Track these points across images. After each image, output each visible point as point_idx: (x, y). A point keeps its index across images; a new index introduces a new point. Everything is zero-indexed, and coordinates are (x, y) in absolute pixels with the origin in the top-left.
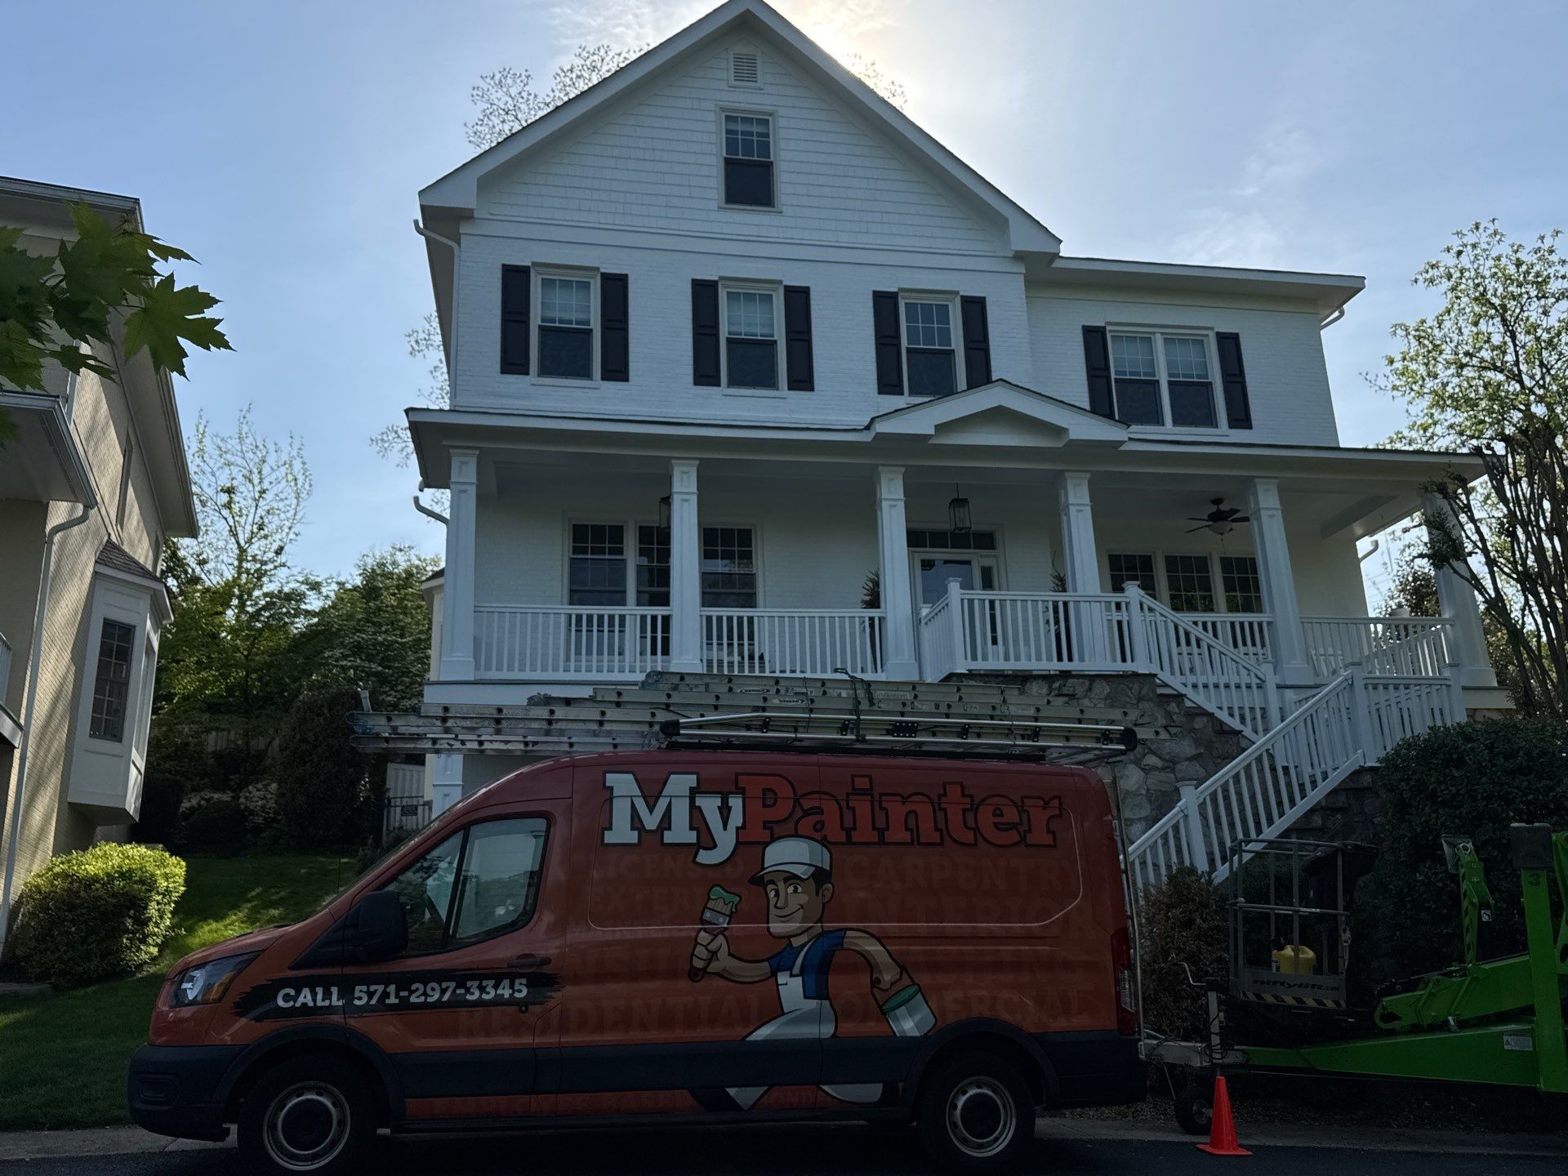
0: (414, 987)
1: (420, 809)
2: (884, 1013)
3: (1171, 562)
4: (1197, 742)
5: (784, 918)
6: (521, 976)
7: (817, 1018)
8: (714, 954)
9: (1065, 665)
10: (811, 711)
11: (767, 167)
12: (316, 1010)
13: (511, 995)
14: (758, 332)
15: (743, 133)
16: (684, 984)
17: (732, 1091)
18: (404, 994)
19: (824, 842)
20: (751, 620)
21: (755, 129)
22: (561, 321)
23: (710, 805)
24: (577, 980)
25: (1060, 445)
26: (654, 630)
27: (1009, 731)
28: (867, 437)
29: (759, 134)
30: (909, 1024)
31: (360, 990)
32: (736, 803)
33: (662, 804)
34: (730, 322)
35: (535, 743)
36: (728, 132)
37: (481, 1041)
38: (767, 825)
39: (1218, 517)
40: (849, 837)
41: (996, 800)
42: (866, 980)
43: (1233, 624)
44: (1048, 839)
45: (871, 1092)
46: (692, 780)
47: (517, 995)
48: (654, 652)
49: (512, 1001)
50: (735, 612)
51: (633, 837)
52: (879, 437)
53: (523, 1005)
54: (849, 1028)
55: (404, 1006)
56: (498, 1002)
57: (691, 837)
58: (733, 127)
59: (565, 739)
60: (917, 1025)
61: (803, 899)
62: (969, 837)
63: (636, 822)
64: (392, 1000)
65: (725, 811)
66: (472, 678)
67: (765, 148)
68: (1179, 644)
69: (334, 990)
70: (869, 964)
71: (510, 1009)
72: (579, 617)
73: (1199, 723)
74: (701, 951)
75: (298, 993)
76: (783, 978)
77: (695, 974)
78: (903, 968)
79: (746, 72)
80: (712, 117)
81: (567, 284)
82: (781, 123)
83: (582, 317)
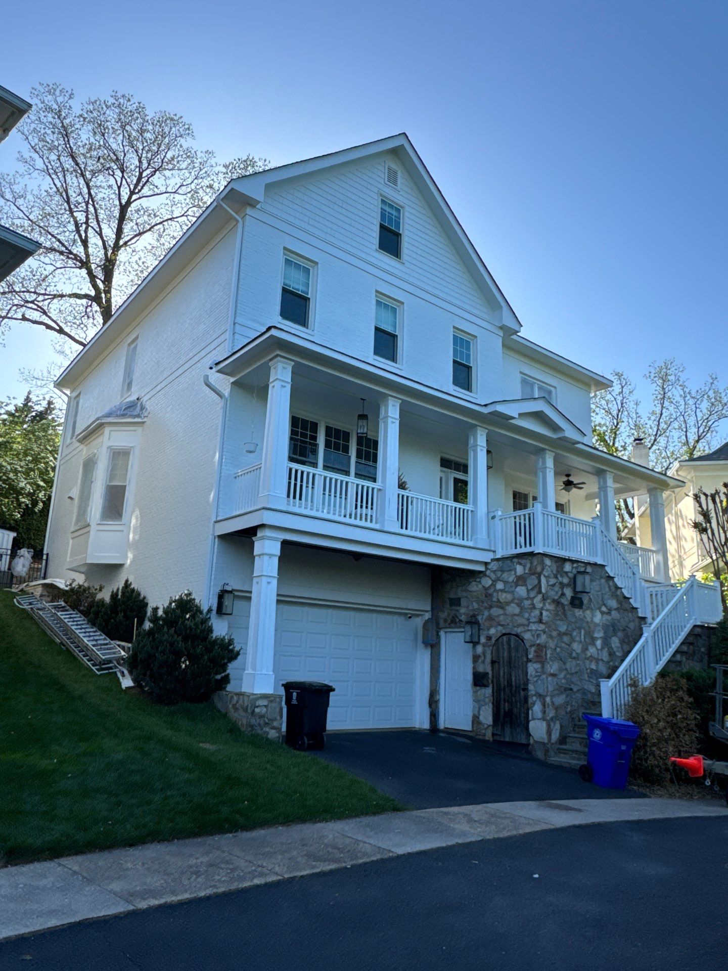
4: (618, 601)
11: (398, 236)
15: (389, 213)
21: (395, 213)
22: (293, 288)
28: (485, 411)
29: (395, 217)
34: (377, 317)
36: (382, 209)
39: (568, 483)
52: (497, 413)
58: (384, 207)
66: (285, 509)
67: (398, 224)
73: (618, 593)
79: (392, 178)
80: (375, 196)
81: (298, 266)
82: (407, 214)
83: (304, 289)
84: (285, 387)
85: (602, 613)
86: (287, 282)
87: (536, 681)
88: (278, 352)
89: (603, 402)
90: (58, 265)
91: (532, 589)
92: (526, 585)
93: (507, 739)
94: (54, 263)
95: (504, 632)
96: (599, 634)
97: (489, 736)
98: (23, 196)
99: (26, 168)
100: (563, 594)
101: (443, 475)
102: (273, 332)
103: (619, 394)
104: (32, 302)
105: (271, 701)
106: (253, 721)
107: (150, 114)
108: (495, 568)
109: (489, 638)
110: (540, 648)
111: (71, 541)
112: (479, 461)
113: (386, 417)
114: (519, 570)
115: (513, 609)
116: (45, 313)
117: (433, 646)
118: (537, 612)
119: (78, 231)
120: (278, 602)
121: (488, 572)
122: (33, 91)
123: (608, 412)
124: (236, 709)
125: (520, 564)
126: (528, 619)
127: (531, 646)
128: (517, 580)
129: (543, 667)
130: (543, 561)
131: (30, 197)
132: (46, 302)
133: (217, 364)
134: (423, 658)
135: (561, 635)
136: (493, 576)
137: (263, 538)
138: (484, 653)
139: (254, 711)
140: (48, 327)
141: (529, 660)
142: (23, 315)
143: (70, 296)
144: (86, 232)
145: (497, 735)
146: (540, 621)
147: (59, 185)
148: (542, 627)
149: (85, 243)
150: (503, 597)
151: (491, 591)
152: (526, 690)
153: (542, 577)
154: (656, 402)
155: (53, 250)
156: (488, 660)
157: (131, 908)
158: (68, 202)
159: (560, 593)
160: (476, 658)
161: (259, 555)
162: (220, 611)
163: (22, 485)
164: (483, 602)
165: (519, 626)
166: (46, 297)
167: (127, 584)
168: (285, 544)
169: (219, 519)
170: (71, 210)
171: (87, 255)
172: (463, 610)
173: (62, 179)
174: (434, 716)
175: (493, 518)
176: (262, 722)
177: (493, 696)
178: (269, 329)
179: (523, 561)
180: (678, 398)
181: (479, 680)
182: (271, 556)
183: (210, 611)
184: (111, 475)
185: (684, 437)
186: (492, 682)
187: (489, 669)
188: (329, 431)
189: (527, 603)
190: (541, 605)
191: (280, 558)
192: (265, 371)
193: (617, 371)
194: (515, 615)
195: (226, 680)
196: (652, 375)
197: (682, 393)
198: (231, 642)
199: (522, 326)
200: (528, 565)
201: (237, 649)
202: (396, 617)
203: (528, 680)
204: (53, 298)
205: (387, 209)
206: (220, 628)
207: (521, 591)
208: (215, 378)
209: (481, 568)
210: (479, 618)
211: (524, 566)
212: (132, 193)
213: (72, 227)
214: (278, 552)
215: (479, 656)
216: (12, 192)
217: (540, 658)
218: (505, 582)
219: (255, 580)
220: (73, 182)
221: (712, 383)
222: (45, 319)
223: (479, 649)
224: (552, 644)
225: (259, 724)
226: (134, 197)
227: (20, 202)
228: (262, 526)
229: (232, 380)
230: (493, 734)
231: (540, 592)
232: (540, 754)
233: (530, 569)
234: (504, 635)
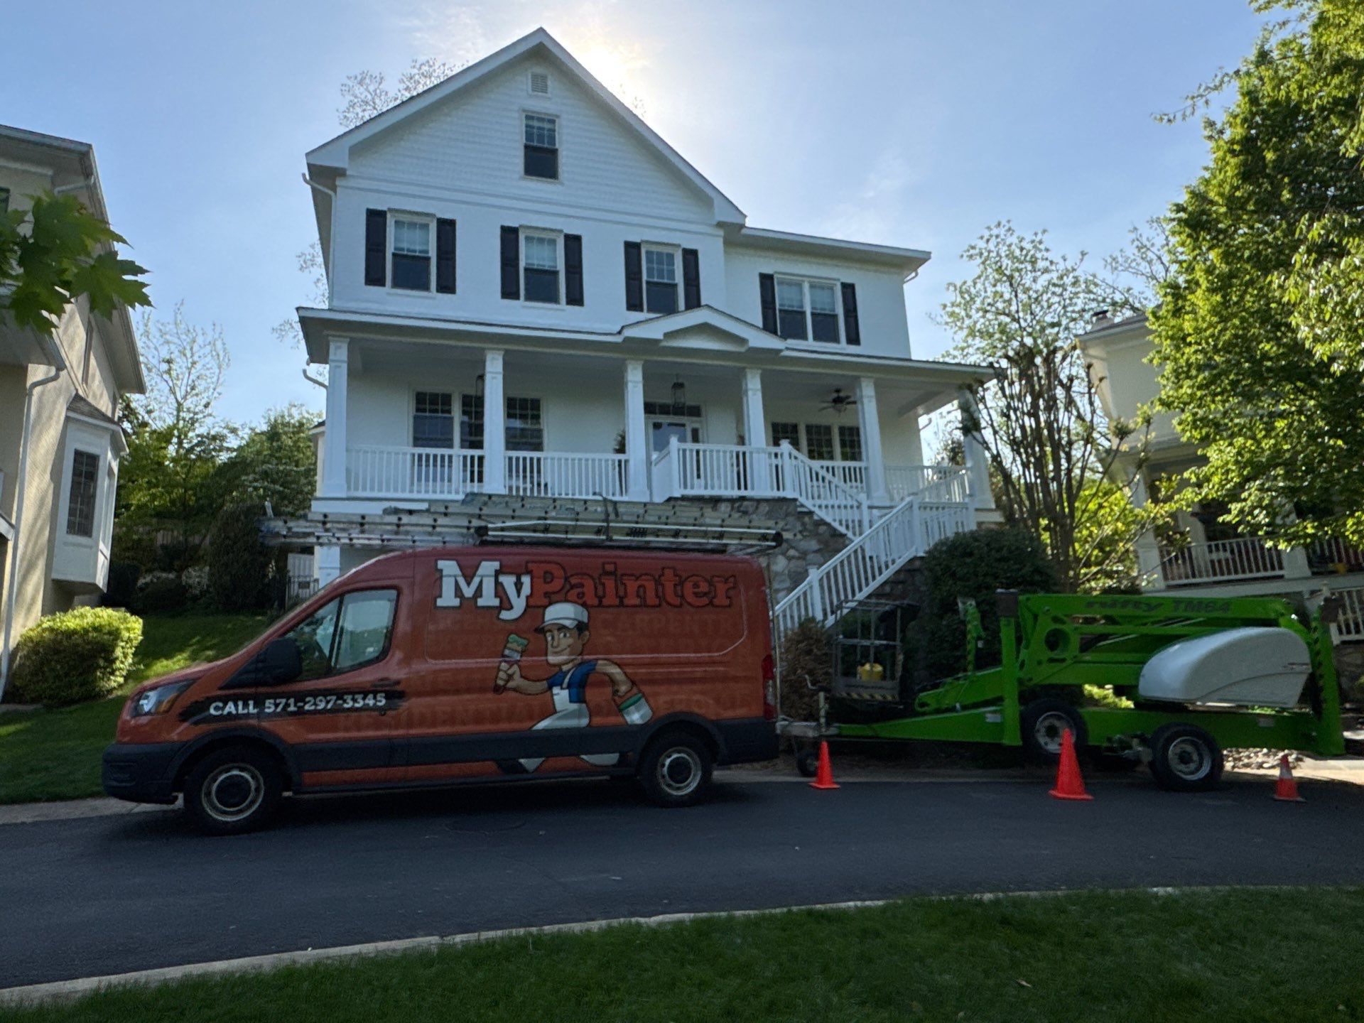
0: (307, 699)
1: (312, 585)
2: (620, 711)
3: (809, 429)
4: (819, 542)
5: (556, 653)
6: (381, 692)
7: (578, 714)
8: (510, 677)
9: (743, 493)
10: (577, 520)
11: (554, 152)
12: (238, 716)
13: (375, 704)
14: (547, 265)
15: (537, 128)
16: (490, 696)
17: (522, 761)
18: (300, 704)
19: (584, 605)
20: (539, 460)
21: (547, 126)
22: (408, 250)
23: (508, 581)
24: (419, 694)
25: (742, 349)
26: (472, 465)
27: (705, 534)
28: (619, 339)
29: (548, 130)
30: (636, 717)
31: (269, 703)
32: (526, 580)
33: (476, 580)
34: (527, 256)
35: (389, 540)
36: (527, 126)
37: (354, 734)
38: (547, 594)
39: (838, 401)
40: (601, 601)
41: (695, 579)
42: (609, 690)
43: (844, 469)
44: (727, 602)
45: (610, 759)
46: (496, 565)
47: (379, 704)
48: (472, 480)
49: (375, 708)
50: (528, 454)
51: (456, 602)
52: (627, 339)
53: (382, 711)
54: (598, 720)
55: (300, 712)
56: (365, 708)
57: (496, 602)
58: (531, 123)
59: (410, 537)
60: (642, 717)
61: (570, 641)
62: (677, 601)
63: (458, 592)
64: (292, 708)
65: (518, 586)
66: (344, 495)
67: (552, 139)
68: (812, 480)
69: (251, 703)
70: (612, 681)
71: (375, 713)
72: (420, 456)
73: (822, 529)
74: (502, 675)
75: (226, 704)
76: (556, 690)
77: (498, 689)
78: (633, 683)
79: (540, 85)
80: (516, 115)
81: (413, 226)
82: (563, 123)
83: (424, 248)
84: (339, 367)
86: (400, 246)
88: (326, 332)
102: (301, 313)
113: (486, 373)
188: (467, 401)
199: (745, 216)
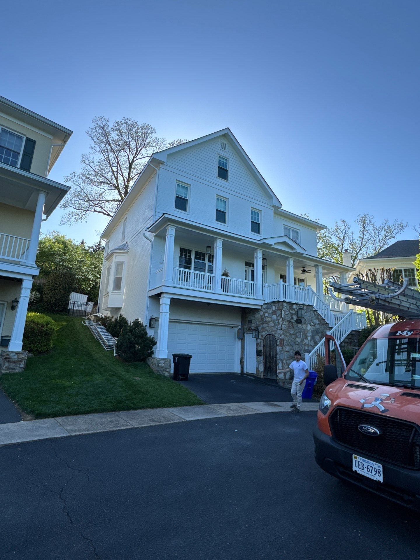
11: (226, 171)
15: (222, 161)
21: (225, 161)
22: (181, 196)
25: (292, 252)
28: (260, 242)
29: (225, 163)
34: (217, 205)
36: (219, 160)
39: (304, 271)
58: (220, 159)
66: (172, 286)
67: (226, 166)
79: (224, 147)
80: (216, 155)
81: (182, 187)
82: (230, 161)
83: (185, 196)
84: (172, 237)
85: (311, 326)
86: (178, 193)
87: (280, 354)
88: (169, 223)
89: (337, 233)
90: (106, 188)
91: (279, 316)
92: (276, 314)
93: (269, 378)
94: (104, 188)
95: (268, 333)
96: (309, 334)
97: (262, 377)
98: (93, 162)
99: (93, 151)
100: (292, 318)
101: (247, 269)
102: (165, 215)
103: (344, 229)
104: (97, 204)
105: (166, 361)
106: (158, 369)
107: (140, 124)
108: (265, 307)
109: (262, 336)
110: (282, 340)
111: (104, 299)
112: (259, 263)
113: (217, 247)
114: (274, 308)
115: (272, 324)
116: (102, 208)
117: (242, 339)
118: (280, 326)
119: (113, 174)
120: (169, 321)
121: (262, 309)
122: (93, 120)
123: (339, 238)
124: (153, 364)
125: (274, 306)
126: (277, 328)
127: (278, 339)
128: (273, 313)
129: (282, 348)
130: (283, 304)
131: (95, 162)
132: (102, 204)
133: (148, 228)
134: (239, 344)
135: (291, 335)
136: (264, 311)
137: (163, 297)
138: (260, 342)
139: (158, 365)
140: (104, 214)
141: (277, 345)
142: (94, 209)
143: (111, 201)
144: (117, 175)
145: (265, 376)
146: (281, 329)
147: (106, 157)
148: (282, 331)
149: (117, 179)
150: (268, 319)
151: (263, 317)
152: (276, 357)
153: (282, 311)
154: (361, 233)
155: (104, 183)
156: (262, 345)
157: (69, 435)
158: (109, 163)
159: (291, 317)
160: (257, 344)
161: (162, 304)
162: (151, 326)
163: (90, 277)
164: (260, 322)
165: (273, 331)
166: (103, 202)
167: (121, 316)
168: (172, 300)
169: (150, 290)
170: (110, 166)
171: (118, 184)
172: (253, 325)
173: (107, 154)
174: (242, 368)
175: (264, 286)
176: (162, 370)
177: (264, 360)
178: (164, 214)
179: (275, 305)
180: (371, 230)
181: (259, 353)
182: (166, 304)
183: (146, 326)
184: (116, 273)
185: (374, 247)
186: (264, 354)
187: (262, 349)
188: (196, 253)
189: (277, 322)
190: (282, 323)
191: (170, 305)
192: (165, 230)
193: (343, 220)
194: (272, 327)
195: (152, 353)
196: (359, 221)
197: (373, 228)
198: (153, 338)
199: (282, 205)
200: (277, 306)
201: (156, 341)
202: (226, 328)
203: (277, 353)
204: (106, 202)
205: (222, 160)
206: (150, 333)
207: (274, 317)
208: (148, 234)
209: (260, 308)
210: (259, 328)
211: (276, 306)
212: (134, 158)
213: (111, 173)
214: (169, 303)
215: (259, 344)
216: (88, 161)
217: (282, 345)
218: (268, 313)
219: (160, 314)
220: (111, 156)
221: (386, 223)
222: (102, 210)
223: (259, 341)
224: (286, 339)
225: (161, 371)
226: (135, 159)
227: (92, 164)
228: (163, 293)
229: (155, 234)
230: (264, 375)
231: (281, 317)
232: (281, 384)
233: (278, 308)
234: (268, 335)
